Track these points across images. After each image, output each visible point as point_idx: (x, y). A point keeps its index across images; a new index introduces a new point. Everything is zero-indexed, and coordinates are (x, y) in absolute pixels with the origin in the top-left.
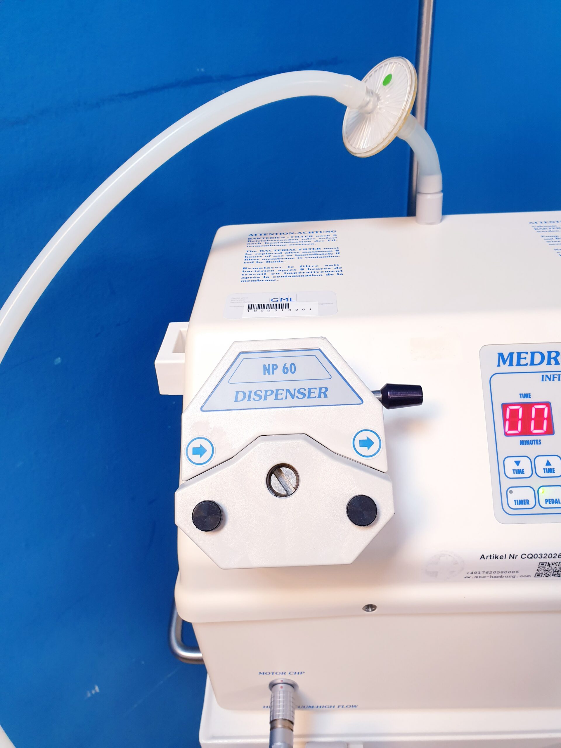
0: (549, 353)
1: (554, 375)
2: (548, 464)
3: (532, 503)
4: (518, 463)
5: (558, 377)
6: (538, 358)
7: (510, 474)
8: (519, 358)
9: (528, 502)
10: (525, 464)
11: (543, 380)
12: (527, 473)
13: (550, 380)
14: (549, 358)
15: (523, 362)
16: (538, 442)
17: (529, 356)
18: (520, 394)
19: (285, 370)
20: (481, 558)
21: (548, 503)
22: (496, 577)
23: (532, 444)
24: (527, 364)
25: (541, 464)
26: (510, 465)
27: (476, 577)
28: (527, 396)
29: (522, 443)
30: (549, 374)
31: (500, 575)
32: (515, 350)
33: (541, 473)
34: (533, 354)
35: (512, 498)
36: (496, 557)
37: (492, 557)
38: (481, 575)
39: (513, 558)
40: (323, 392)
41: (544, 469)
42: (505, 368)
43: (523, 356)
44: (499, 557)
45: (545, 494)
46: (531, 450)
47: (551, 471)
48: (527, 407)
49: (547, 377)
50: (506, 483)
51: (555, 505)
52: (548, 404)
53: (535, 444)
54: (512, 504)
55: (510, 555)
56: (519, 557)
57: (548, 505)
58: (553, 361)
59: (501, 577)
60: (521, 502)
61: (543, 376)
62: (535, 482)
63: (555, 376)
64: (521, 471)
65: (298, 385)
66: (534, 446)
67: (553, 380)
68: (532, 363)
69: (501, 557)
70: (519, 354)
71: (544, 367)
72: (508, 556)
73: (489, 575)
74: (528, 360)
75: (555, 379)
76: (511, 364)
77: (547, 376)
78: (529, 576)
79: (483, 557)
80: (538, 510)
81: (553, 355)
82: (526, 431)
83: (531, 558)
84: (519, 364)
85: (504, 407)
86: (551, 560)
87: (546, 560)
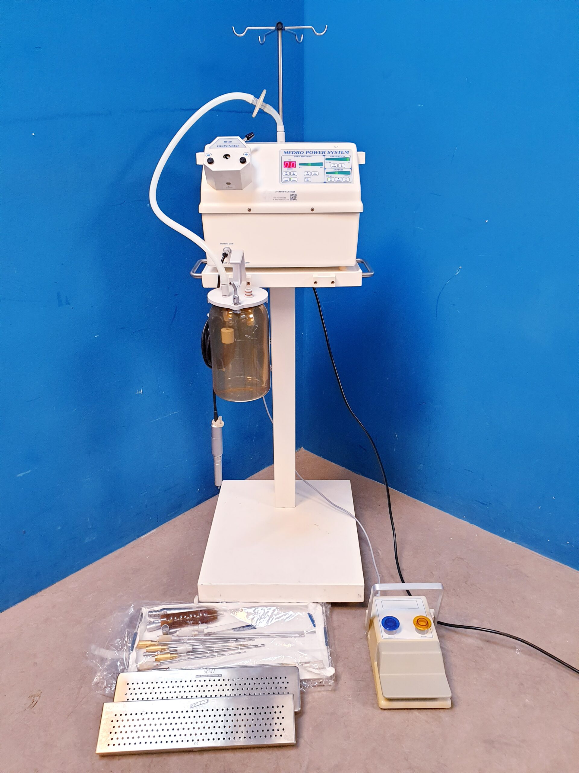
0: (297, 151)
2: (294, 173)
4: (286, 173)
6: (294, 153)
7: (284, 175)
9: (288, 180)
10: (288, 173)
12: (288, 175)
16: (292, 169)
18: (289, 160)
19: (229, 142)
22: (280, 200)
25: (292, 173)
26: (284, 173)
27: (276, 200)
29: (288, 169)
31: (282, 199)
32: (289, 151)
33: (292, 174)
34: (293, 152)
35: (284, 179)
37: (278, 192)
38: (277, 199)
39: (284, 192)
40: (237, 146)
45: (292, 179)
46: (290, 170)
47: (294, 175)
48: (290, 162)
49: (295, 156)
50: (283, 177)
51: (294, 181)
52: (295, 162)
54: (284, 181)
58: (298, 153)
59: (282, 200)
60: (286, 180)
62: (290, 176)
65: (232, 145)
69: (281, 192)
71: (295, 154)
73: (278, 199)
75: (298, 157)
76: (287, 154)
78: (289, 200)
79: (276, 192)
82: (289, 167)
83: (288, 192)
84: (289, 154)
85: (285, 162)
86: (293, 193)
87: (292, 193)
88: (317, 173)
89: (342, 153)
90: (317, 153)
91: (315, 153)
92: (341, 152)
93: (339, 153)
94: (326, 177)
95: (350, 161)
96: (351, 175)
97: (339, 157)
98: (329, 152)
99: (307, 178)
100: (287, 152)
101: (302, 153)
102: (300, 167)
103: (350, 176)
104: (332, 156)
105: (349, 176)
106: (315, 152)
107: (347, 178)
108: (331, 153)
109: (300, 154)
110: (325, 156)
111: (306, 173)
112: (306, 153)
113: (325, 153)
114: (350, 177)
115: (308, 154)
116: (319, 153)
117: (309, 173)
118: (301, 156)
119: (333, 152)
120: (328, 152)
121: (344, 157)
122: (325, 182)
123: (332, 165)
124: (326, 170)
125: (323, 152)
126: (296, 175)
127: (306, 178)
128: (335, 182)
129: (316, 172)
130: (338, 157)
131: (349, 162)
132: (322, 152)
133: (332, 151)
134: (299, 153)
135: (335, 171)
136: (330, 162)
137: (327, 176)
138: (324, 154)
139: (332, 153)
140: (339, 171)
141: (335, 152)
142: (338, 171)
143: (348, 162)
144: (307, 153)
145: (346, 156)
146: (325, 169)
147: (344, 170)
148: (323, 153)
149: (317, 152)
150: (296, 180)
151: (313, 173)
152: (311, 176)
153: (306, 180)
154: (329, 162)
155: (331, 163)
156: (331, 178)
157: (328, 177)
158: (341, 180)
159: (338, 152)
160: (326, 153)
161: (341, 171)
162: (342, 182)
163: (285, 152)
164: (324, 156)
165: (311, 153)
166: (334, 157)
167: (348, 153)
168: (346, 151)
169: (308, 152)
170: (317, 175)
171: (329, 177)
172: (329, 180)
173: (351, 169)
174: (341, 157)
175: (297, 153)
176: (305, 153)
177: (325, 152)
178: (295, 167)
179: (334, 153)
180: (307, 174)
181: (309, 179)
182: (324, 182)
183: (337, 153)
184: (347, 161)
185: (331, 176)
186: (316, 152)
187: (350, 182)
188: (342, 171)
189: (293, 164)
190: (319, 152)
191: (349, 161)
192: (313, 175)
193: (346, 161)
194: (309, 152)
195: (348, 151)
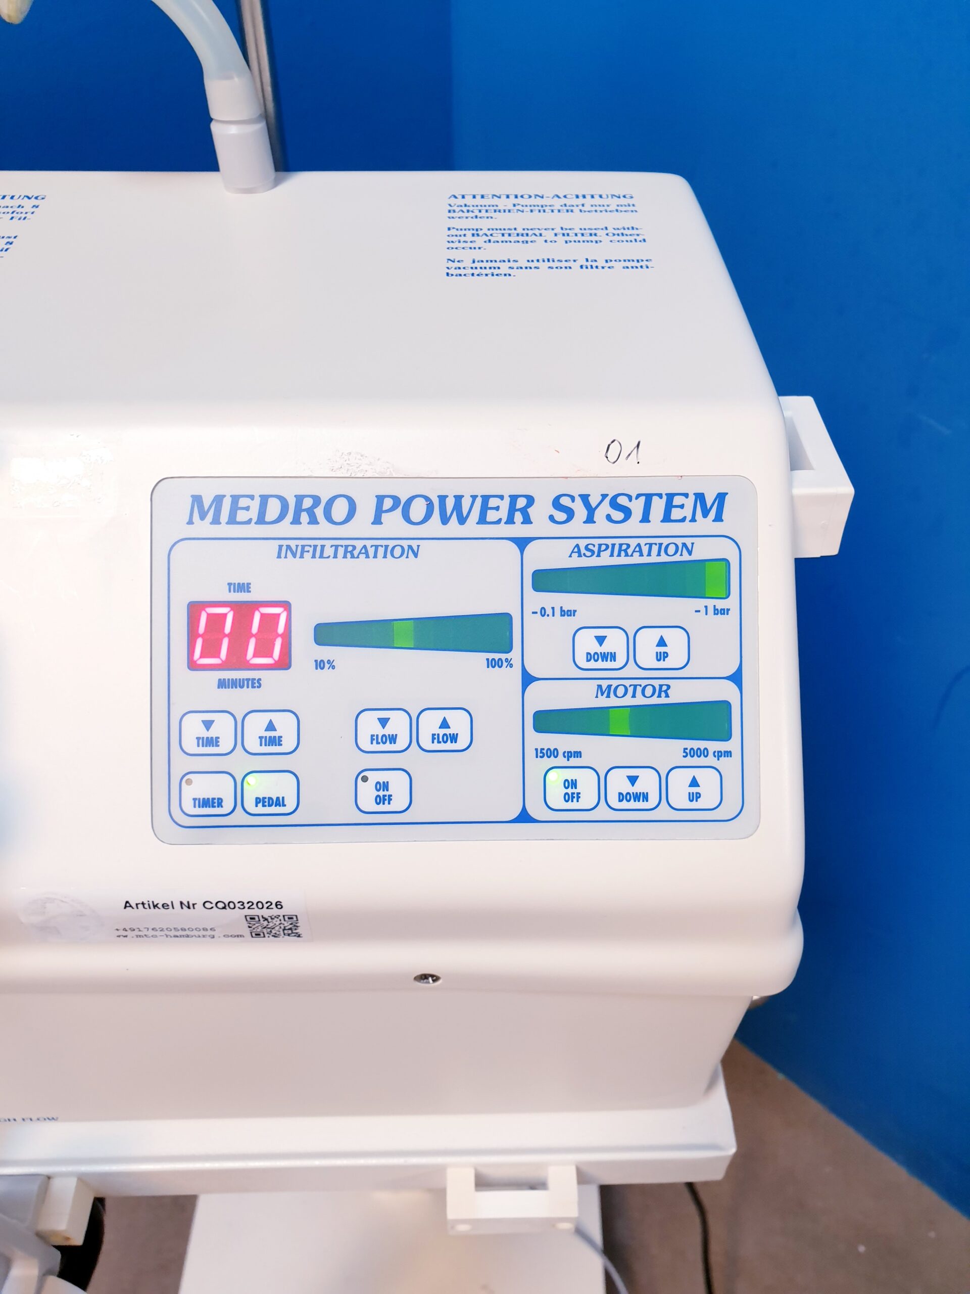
0: (300, 499)
1: (303, 547)
2: (271, 727)
3: (228, 806)
4: (208, 724)
5: (311, 550)
6: (273, 509)
7: (190, 745)
8: (234, 508)
9: (220, 802)
10: (223, 728)
11: (279, 557)
12: (226, 744)
13: (294, 555)
14: (298, 510)
15: (242, 516)
16: (256, 684)
17: (255, 505)
18: (230, 584)
20: (125, 907)
21: (260, 805)
22: (175, 937)
23: (242, 687)
24: (249, 522)
25: (255, 727)
26: (193, 728)
27: (139, 936)
28: (244, 587)
29: (222, 684)
30: (292, 544)
31: (182, 934)
32: (228, 489)
33: (252, 744)
34: (264, 499)
35: (191, 792)
36: (155, 906)
37: (146, 906)
38: (146, 933)
39: (189, 907)
41: (261, 738)
42: (203, 527)
43: (243, 502)
44: (160, 906)
45: (256, 786)
46: (239, 699)
47: (276, 741)
48: (244, 610)
49: (289, 550)
50: (181, 764)
51: (274, 809)
52: (286, 605)
53: (248, 687)
54: (189, 807)
55: (181, 903)
56: (199, 906)
57: (260, 809)
58: (304, 517)
59: (187, 936)
60: (206, 803)
61: (280, 547)
62: (239, 763)
63: (307, 548)
64: (212, 742)
66: (247, 692)
67: (302, 557)
68: (261, 520)
69: (165, 906)
70: (235, 499)
71: (285, 528)
72: (177, 905)
73: (160, 933)
74: (254, 514)
75: (305, 554)
76: (216, 521)
77: (288, 547)
78: (241, 936)
79: (127, 905)
80: (239, 817)
81: (307, 503)
82: (237, 661)
83: (224, 908)
84: (232, 520)
85: (195, 609)
86: (266, 913)
87: (255, 912)
88: (459, 723)
89: (667, 518)
90: (462, 520)
91: (445, 520)
92: (658, 506)
93: (645, 519)
94: (537, 766)
95: (731, 603)
96: (733, 745)
97: (645, 560)
98: (565, 501)
99: (382, 777)
100: (219, 499)
101: (340, 510)
102: (320, 665)
103: (728, 754)
104: (583, 543)
105: (719, 755)
106: (450, 504)
107: (699, 774)
108: (580, 512)
109: (324, 529)
110: (530, 548)
111: (369, 725)
112: (377, 521)
113: (527, 520)
114: (729, 766)
115: (393, 523)
116: (482, 520)
117: (399, 725)
118: (329, 551)
119: (593, 501)
120: (556, 504)
121: (686, 557)
122: (524, 817)
123: (587, 643)
124: (533, 687)
125: (514, 498)
126: (288, 744)
127: (374, 777)
128: (603, 812)
129: (450, 716)
130: (636, 559)
131: (724, 612)
132: (505, 505)
133: (585, 498)
134: (313, 521)
135: (603, 702)
136: (571, 613)
137: (543, 753)
138: (519, 530)
139: (590, 520)
140: (640, 700)
141: (614, 504)
142: (628, 701)
143: (716, 612)
144: (384, 516)
145: (703, 551)
146: (528, 679)
147: (681, 693)
148: (510, 520)
149: (466, 504)
150: (290, 805)
151: (430, 724)
152: (413, 759)
153: (367, 793)
154: (563, 613)
155: (572, 623)
156: (570, 774)
157: (553, 762)
158: (653, 801)
159: (637, 507)
160: (541, 511)
161: (655, 700)
162: (664, 812)
163: (197, 500)
164: (522, 543)
165: (418, 510)
166: (606, 560)
167: (719, 518)
168: (700, 497)
169: (388, 504)
170: (463, 742)
171: (561, 761)
172: (556, 796)
173: (736, 678)
174: (664, 558)
175: (296, 521)
176: (366, 510)
177: (530, 500)
178: (284, 663)
179: (600, 515)
180: (379, 731)
181: (398, 785)
182: (516, 812)
183: (627, 513)
184: (710, 603)
185: (569, 755)
186: (458, 499)
187: (729, 809)
188: (663, 700)
189: (270, 621)
190: (479, 501)
191: (721, 604)
192: (426, 742)
193: (700, 603)
194: (396, 500)
195: (721, 498)
